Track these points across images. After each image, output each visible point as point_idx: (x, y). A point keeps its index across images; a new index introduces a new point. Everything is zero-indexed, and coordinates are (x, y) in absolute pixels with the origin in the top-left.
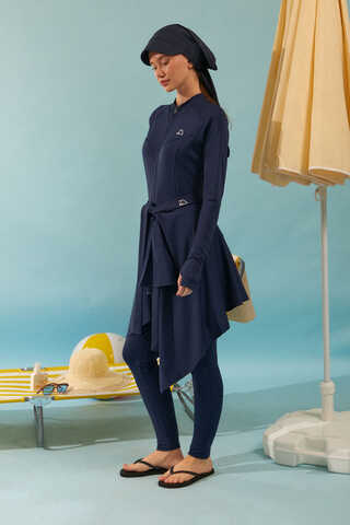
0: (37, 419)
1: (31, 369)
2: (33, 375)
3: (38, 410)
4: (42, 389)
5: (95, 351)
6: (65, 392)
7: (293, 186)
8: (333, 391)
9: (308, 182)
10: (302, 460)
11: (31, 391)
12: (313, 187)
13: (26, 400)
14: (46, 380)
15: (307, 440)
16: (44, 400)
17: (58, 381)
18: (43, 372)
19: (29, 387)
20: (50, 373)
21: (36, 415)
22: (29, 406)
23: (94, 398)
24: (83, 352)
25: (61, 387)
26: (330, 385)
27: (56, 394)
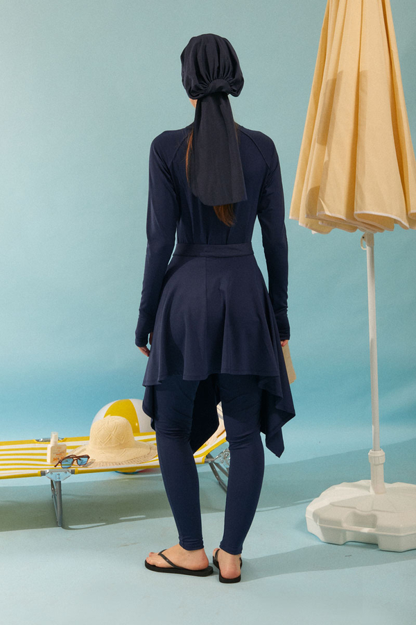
0: (54, 496)
1: (48, 441)
2: (49, 446)
3: (56, 486)
4: (60, 462)
5: (119, 420)
6: (85, 465)
7: (337, 232)
8: (382, 460)
9: (354, 229)
10: (349, 537)
11: (48, 463)
12: (359, 233)
13: (43, 474)
14: (64, 452)
15: (355, 515)
16: (62, 474)
17: (77, 453)
18: (60, 443)
19: (45, 460)
20: (68, 444)
21: (53, 491)
22: (46, 481)
23: (116, 470)
24: (105, 420)
25: (82, 459)
26: (381, 453)
27: (75, 467)
